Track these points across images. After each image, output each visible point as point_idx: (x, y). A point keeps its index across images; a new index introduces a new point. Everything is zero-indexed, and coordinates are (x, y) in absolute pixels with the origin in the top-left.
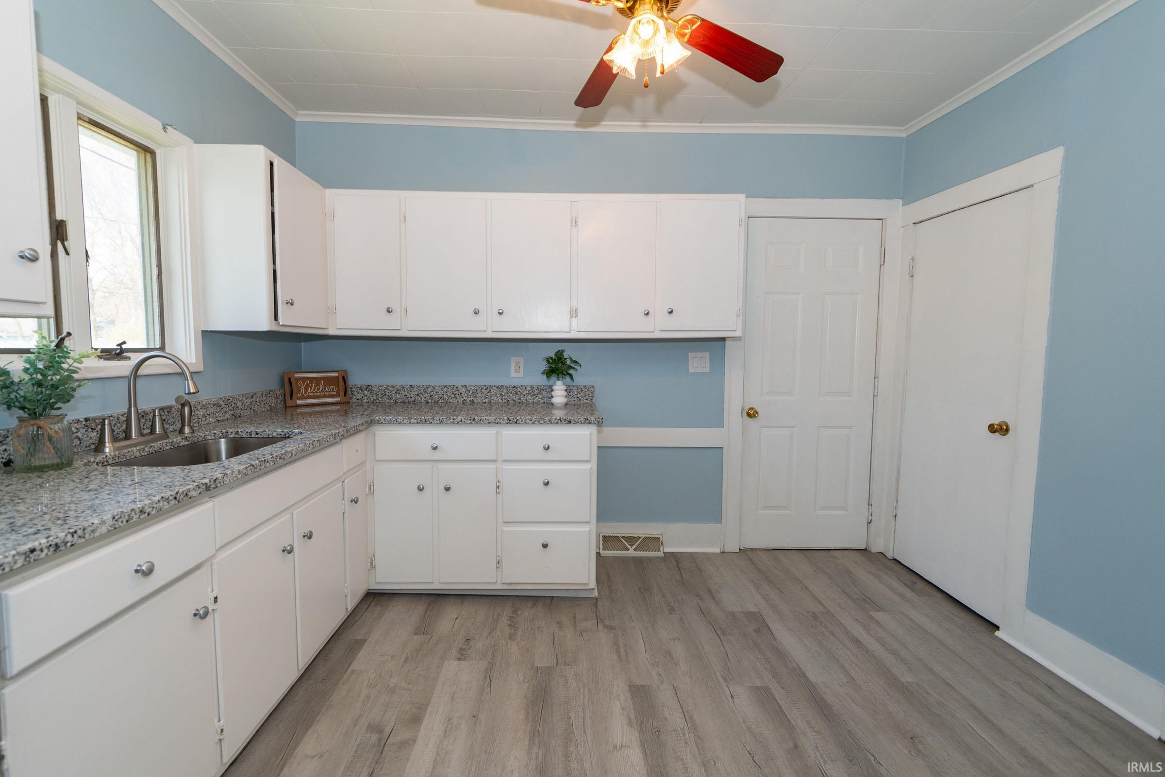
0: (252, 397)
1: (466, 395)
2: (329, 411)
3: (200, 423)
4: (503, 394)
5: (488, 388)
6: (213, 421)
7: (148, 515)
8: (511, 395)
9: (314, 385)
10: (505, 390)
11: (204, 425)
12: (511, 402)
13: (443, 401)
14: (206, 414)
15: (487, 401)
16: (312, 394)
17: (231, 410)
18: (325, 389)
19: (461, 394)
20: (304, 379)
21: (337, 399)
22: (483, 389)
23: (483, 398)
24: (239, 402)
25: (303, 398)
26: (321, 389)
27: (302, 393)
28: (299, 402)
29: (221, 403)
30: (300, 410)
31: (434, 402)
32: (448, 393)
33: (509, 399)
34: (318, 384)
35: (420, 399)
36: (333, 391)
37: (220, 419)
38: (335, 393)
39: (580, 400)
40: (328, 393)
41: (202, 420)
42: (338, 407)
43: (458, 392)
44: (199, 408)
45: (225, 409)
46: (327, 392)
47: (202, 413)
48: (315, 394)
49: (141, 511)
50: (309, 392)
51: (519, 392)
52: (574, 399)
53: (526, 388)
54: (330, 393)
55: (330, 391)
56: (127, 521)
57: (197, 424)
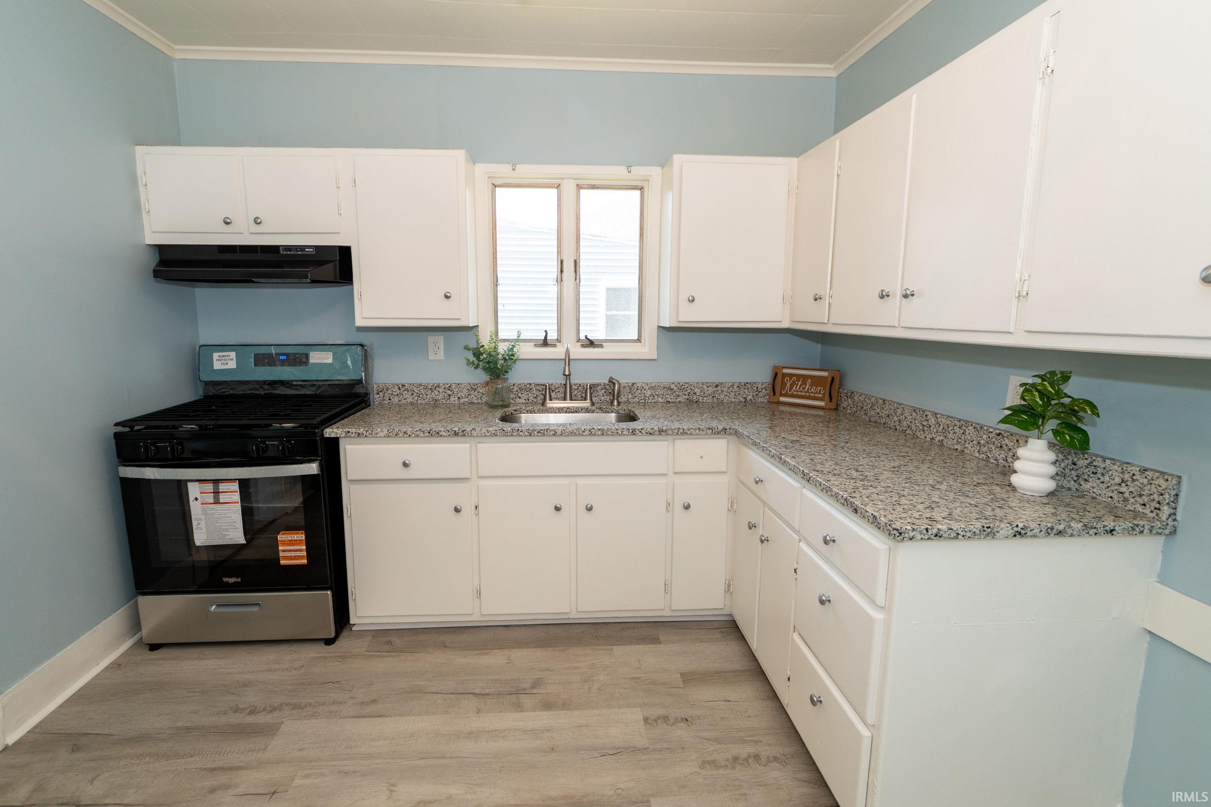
0: (717, 386)
1: (935, 430)
2: (813, 415)
3: (646, 401)
4: (982, 442)
5: (965, 424)
6: (662, 401)
7: (409, 436)
8: (993, 448)
9: (800, 383)
10: (985, 437)
11: (651, 402)
12: (992, 461)
13: (910, 432)
14: (654, 395)
15: (958, 447)
16: (796, 393)
17: (685, 395)
18: (811, 389)
19: (930, 426)
20: (791, 375)
21: (822, 404)
22: (956, 425)
23: (955, 441)
24: (697, 389)
25: (786, 395)
26: (807, 388)
27: (787, 390)
28: (782, 399)
29: (673, 387)
30: (782, 408)
31: (903, 430)
32: (916, 422)
33: (989, 455)
34: (804, 383)
35: (889, 423)
36: (820, 393)
37: (671, 401)
38: (821, 396)
39: (1126, 500)
40: (813, 395)
41: (649, 399)
42: (820, 413)
43: (927, 423)
44: (647, 389)
45: (677, 393)
46: (813, 393)
47: (649, 393)
48: (799, 393)
49: (405, 433)
50: (794, 391)
51: (1007, 445)
52: (1111, 494)
53: (1017, 441)
54: (816, 395)
55: (816, 393)
56: (396, 435)
57: (644, 401)
